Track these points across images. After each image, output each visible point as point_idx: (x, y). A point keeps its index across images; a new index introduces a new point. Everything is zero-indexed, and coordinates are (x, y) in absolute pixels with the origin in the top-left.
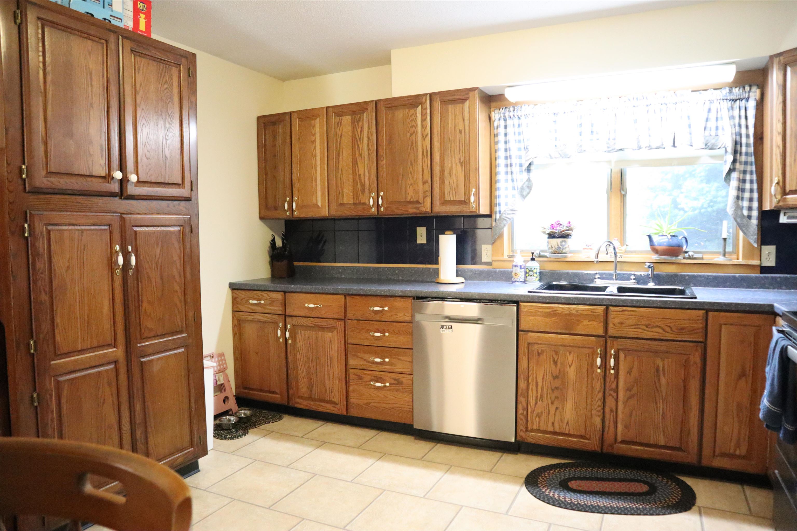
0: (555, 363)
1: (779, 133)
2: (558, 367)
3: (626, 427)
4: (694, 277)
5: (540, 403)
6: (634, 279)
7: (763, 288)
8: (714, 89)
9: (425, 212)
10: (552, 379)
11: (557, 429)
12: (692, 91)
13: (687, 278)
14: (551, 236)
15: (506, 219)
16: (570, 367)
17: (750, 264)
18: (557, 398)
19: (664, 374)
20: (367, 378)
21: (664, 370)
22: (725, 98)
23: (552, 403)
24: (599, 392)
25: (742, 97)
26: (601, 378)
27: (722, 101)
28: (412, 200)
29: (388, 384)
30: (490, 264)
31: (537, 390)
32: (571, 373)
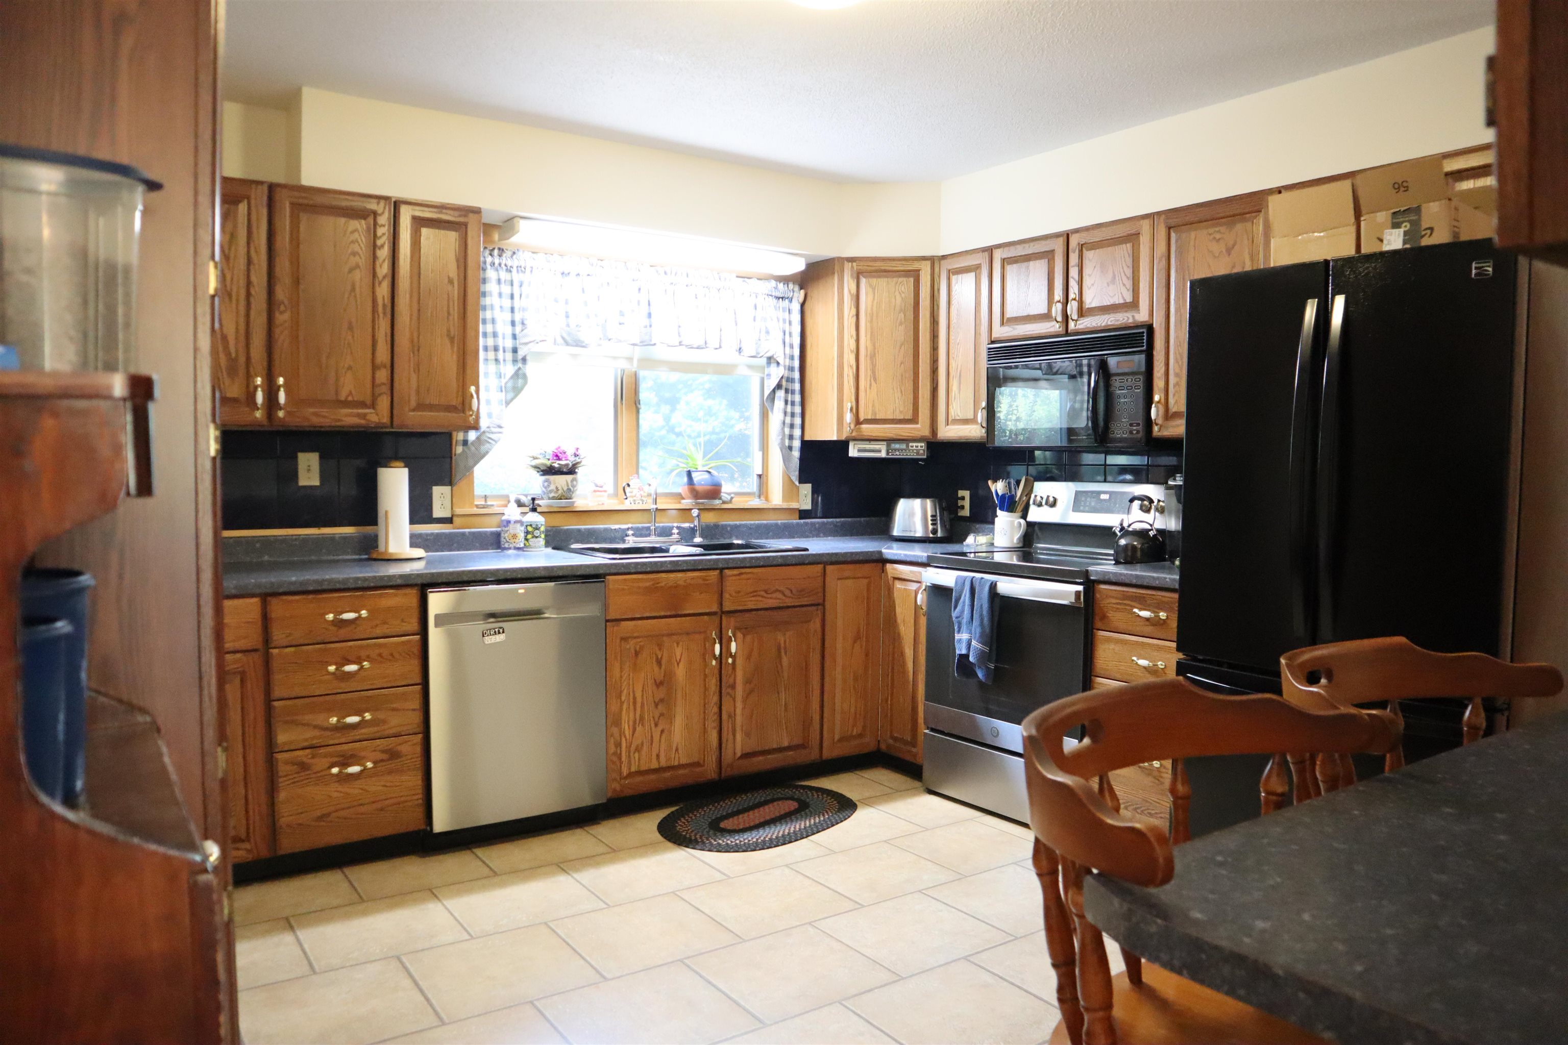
0: (659, 662)
2: (663, 667)
3: (747, 734)
4: (736, 527)
5: (639, 729)
6: (678, 534)
7: (804, 537)
8: (758, 279)
9: (380, 425)
10: (655, 687)
11: (663, 763)
12: (737, 277)
13: (729, 529)
14: (549, 471)
15: (490, 441)
16: (678, 664)
17: (791, 507)
18: (662, 715)
19: (786, 653)
20: (320, 763)
21: (785, 648)
22: (770, 293)
23: (656, 725)
24: (714, 694)
25: (786, 296)
26: (716, 672)
27: (766, 296)
28: (350, 398)
29: (369, 765)
30: (449, 521)
31: (635, 709)
32: (680, 672)
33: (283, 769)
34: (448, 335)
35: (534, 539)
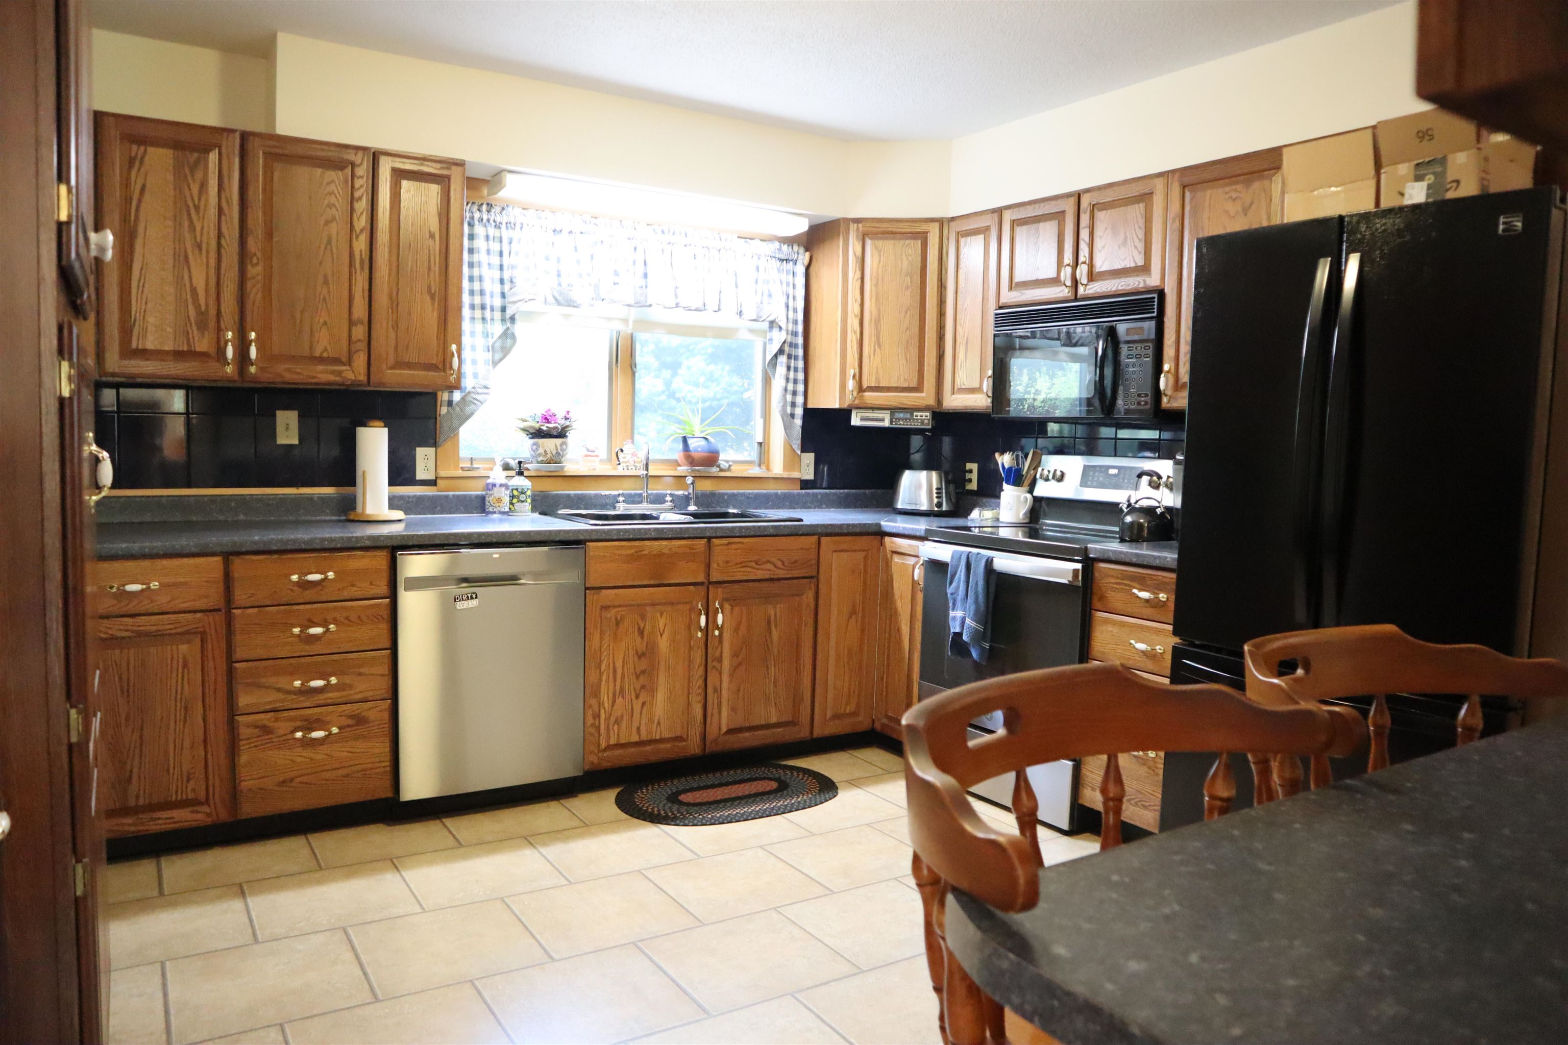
0: (641, 633)
1: (856, 316)
2: (646, 638)
3: (734, 709)
4: (734, 495)
5: (619, 701)
6: (671, 501)
7: (805, 508)
8: (761, 240)
9: (355, 383)
10: (636, 657)
11: (644, 737)
12: (738, 237)
13: (726, 497)
14: (538, 434)
15: (476, 402)
16: (661, 635)
17: (792, 477)
18: (643, 687)
19: (776, 626)
20: (283, 727)
21: (776, 621)
22: (773, 255)
23: (637, 697)
24: (699, 667)
25: (790, 258)
26: (702, 644)
27: (769, 259)
28: (325, 355)
29: (335, 730)
30: (433, 483)
31: (615, 680)
32: (663, 644)
33: (244, 732)
34: (429, 291)
35: (520, 504)
